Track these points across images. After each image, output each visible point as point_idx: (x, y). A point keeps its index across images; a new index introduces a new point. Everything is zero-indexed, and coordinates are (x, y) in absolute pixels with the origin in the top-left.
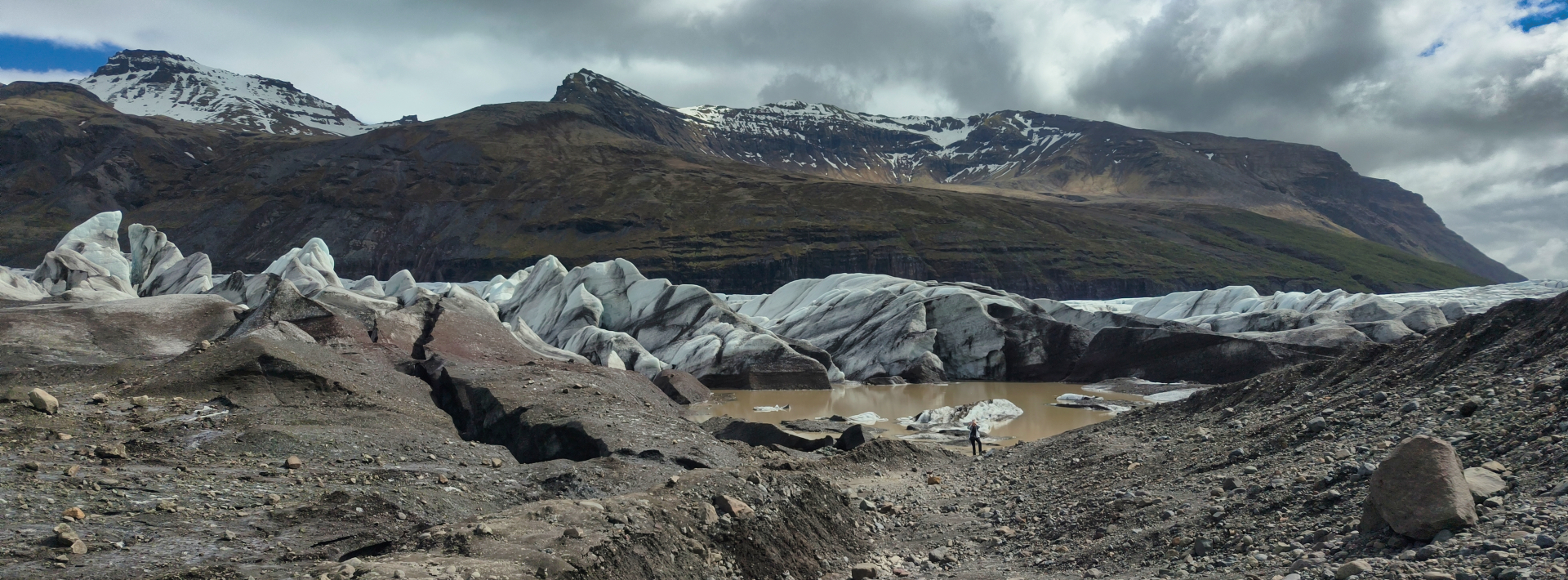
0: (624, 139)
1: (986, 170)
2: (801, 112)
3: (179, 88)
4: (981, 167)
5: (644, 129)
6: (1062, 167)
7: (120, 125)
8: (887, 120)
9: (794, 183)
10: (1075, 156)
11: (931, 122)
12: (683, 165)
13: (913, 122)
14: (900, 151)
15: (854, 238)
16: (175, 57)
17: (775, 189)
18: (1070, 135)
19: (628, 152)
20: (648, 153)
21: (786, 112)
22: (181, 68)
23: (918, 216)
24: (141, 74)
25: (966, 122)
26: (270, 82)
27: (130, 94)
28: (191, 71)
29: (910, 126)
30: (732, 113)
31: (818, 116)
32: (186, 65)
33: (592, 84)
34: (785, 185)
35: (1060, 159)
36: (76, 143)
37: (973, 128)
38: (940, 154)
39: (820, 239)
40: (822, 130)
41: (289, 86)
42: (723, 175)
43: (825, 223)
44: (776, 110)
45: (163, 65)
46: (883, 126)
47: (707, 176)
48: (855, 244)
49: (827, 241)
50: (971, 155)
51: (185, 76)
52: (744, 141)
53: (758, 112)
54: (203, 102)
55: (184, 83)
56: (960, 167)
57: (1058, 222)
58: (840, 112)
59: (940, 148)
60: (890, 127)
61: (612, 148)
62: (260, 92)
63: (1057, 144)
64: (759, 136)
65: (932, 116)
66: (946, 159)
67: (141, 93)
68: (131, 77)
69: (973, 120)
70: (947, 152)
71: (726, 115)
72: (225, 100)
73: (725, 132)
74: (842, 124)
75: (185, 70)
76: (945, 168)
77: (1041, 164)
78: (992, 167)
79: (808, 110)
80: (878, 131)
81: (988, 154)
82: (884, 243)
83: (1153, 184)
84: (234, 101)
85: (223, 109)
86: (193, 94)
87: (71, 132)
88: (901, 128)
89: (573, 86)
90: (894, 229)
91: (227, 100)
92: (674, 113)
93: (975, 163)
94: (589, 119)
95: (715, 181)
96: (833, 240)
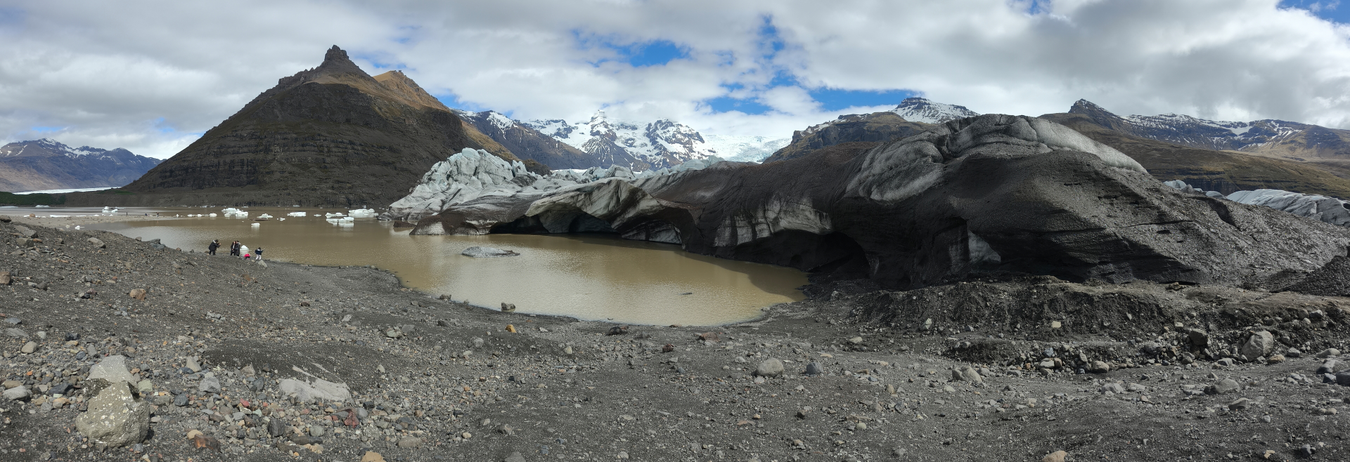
0: (1102, 129)
1: (1257, 146)
2: (1174, 118)
3: (925, 111)
4: (1255, 144)
5: (1107, 125)
6: (1293, 145)
7: (910, 126)
8: (1213, 123)
9: (1177, 149)
10: (1300, 141)
11: (1232, 124)
12: (1128, 140)
13: (1224, 124)
14: (1218, 136)
15: (1205, 174)
16: (923, 99)
17: (1170, 151)
18: (1297, 131)
19: (1105, 135)
20: (1113, 135)
21: (1168, 118)
22: (925, 103)
23: (1234, 165)
24: (912, 106)
25: (1248, 124)
26: (958, 107)
27: (909, 115)
28: (929, 104)
29: (1223, 126)
30: (1144, 118)
31: (1182, 120)
32: (927, 102)
33: (1086, 105)
34: (1173, 150)
35: (1292, 142)
36: (895, 133)
37: (1251, 127)
38: (1236, 138)
39: (1190, 174)
40: (1183, 126)
41: (964, 108)
42: (1146, 145)
43: (1192, 167)
44: (1164, 117)
45: (920, 103)
46: (1211, 125)
47: (1139, 145)
48: (1205, 176)
49: (1193, 174)
50: (1250, 139)
51: (927, 106)
52: (1149, 130)
53: (1155, 118)
54: (933, 116)
55: (926, 109)
56: (1245, 144)
57: (1296, 170)
58: (1192, 118)
59: (1236, 136)
60: (1214, 126)
61: (1098, 133)
62: (954, 111)
63: (1291, 135)
64: (1156, 128)
65: (1233, 121)
66: (1239, 140)
67: (912, 113)
68: (909, 108)
69: (1251, 123)
70: (1239, 137)
71: (1141, 119)
72: (941, 114)
73: (1140, 126)
74: (1192, 124)
75: (927, 104)
76: (1239, 144)
77: (1283, 144)
78: (1259, 145)
79: (1178, 118)
80: (1208, 127)
81: (1258, 139)
82: (1218, 176)
83: (1336, 153)
84: (944, 115)
85: (940, 118)
86: (929, 113)
87: (894, 129)
88: (1219, 126)
89: (1078, 106)
90: (1223, 170)
91: (942, 115)
92: (1119, 118)
93: (1251, 143)
94: (1088, 120)
95: (1143, 147)
96: (1196, 174)
